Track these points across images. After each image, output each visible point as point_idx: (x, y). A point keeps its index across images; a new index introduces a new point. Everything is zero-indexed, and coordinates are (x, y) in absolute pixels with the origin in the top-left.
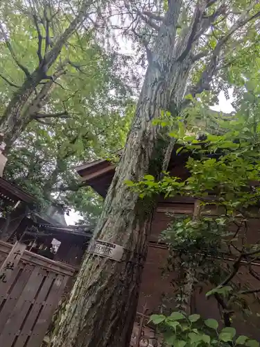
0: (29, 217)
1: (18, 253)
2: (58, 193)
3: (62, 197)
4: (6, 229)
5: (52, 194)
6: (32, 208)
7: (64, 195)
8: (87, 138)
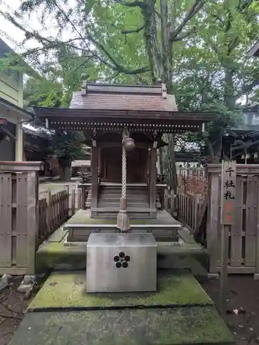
0: (227, 135)
1: (230, 170)
2: (245, 96)
3: (251, 99)
4: (212, 153)
5: (238, 101)
6: (225, 126)
7: (252, 95)
8: (244, 7)
